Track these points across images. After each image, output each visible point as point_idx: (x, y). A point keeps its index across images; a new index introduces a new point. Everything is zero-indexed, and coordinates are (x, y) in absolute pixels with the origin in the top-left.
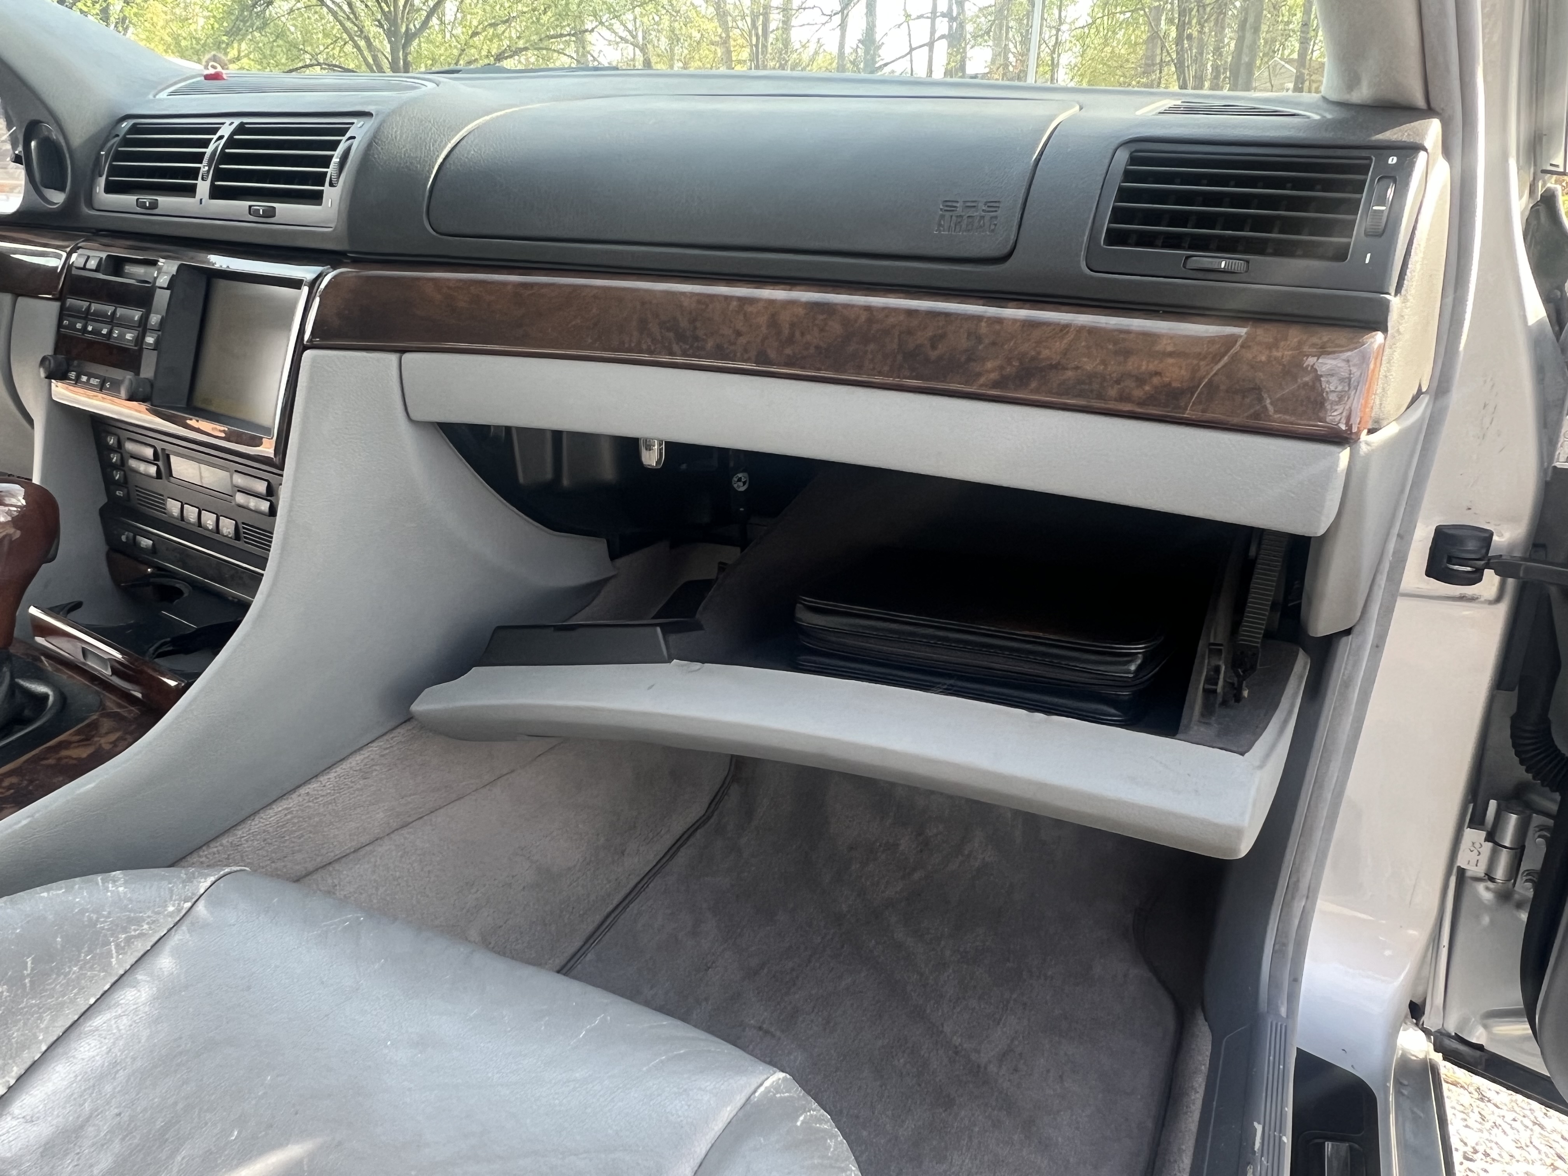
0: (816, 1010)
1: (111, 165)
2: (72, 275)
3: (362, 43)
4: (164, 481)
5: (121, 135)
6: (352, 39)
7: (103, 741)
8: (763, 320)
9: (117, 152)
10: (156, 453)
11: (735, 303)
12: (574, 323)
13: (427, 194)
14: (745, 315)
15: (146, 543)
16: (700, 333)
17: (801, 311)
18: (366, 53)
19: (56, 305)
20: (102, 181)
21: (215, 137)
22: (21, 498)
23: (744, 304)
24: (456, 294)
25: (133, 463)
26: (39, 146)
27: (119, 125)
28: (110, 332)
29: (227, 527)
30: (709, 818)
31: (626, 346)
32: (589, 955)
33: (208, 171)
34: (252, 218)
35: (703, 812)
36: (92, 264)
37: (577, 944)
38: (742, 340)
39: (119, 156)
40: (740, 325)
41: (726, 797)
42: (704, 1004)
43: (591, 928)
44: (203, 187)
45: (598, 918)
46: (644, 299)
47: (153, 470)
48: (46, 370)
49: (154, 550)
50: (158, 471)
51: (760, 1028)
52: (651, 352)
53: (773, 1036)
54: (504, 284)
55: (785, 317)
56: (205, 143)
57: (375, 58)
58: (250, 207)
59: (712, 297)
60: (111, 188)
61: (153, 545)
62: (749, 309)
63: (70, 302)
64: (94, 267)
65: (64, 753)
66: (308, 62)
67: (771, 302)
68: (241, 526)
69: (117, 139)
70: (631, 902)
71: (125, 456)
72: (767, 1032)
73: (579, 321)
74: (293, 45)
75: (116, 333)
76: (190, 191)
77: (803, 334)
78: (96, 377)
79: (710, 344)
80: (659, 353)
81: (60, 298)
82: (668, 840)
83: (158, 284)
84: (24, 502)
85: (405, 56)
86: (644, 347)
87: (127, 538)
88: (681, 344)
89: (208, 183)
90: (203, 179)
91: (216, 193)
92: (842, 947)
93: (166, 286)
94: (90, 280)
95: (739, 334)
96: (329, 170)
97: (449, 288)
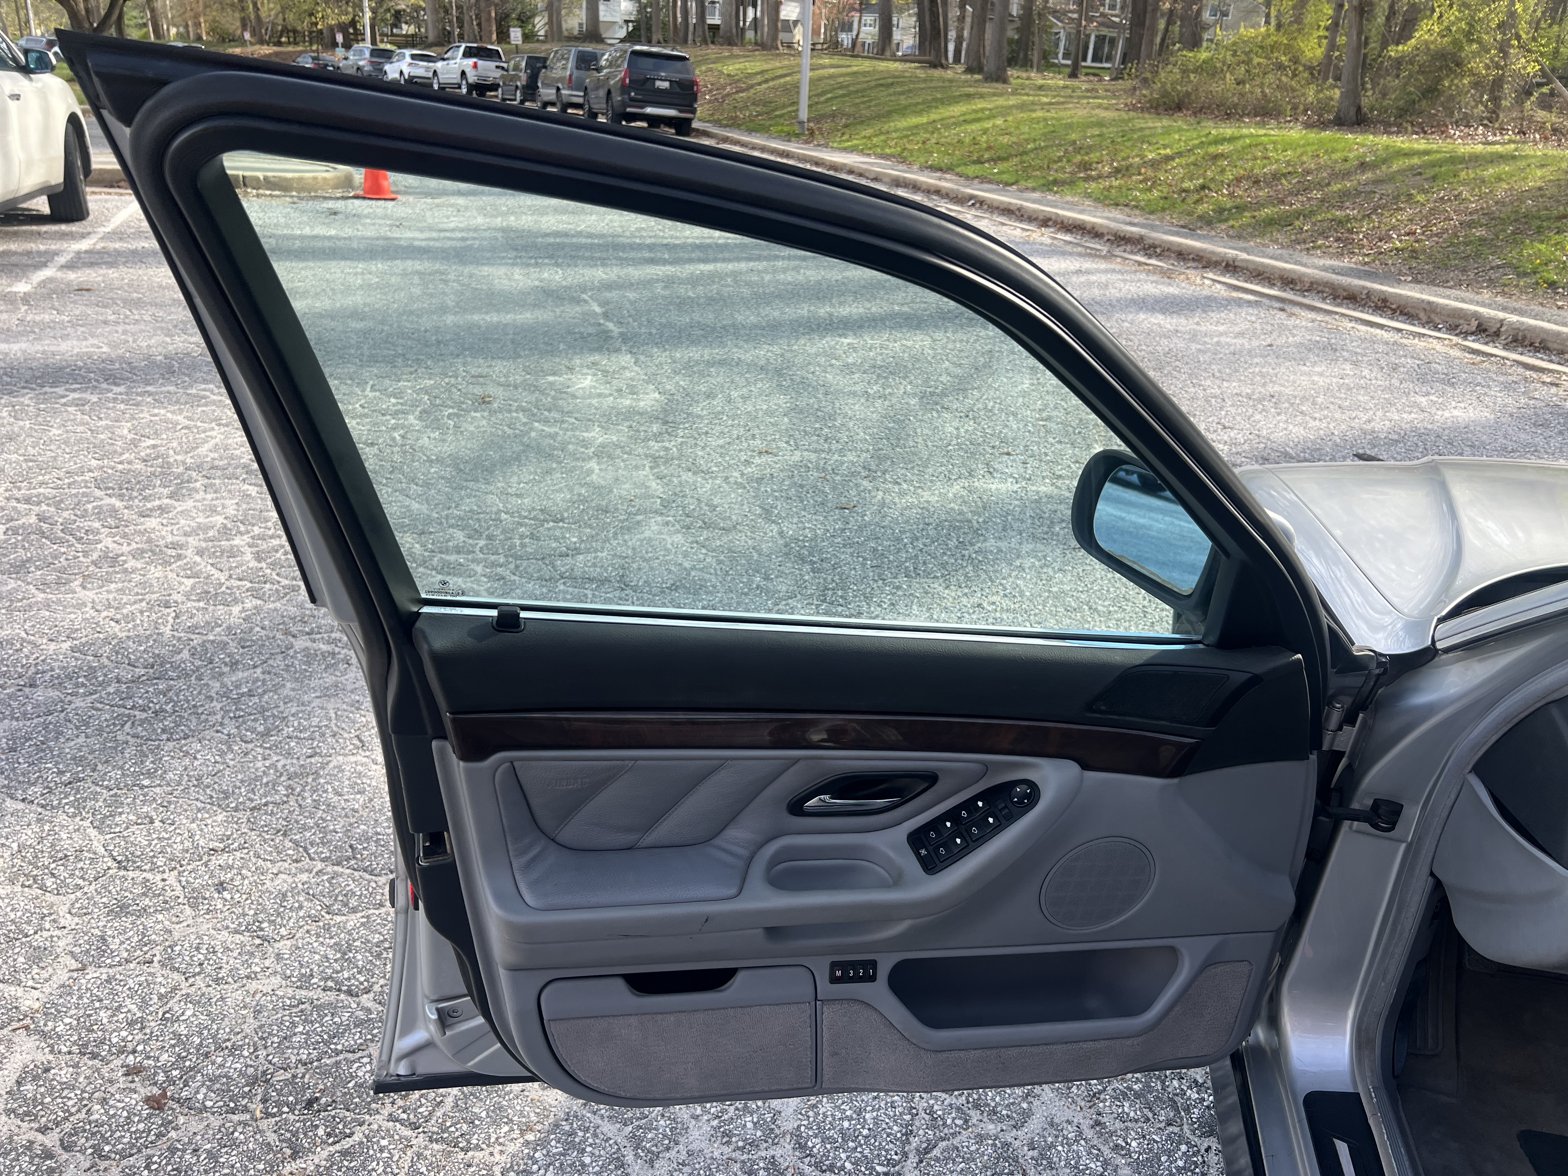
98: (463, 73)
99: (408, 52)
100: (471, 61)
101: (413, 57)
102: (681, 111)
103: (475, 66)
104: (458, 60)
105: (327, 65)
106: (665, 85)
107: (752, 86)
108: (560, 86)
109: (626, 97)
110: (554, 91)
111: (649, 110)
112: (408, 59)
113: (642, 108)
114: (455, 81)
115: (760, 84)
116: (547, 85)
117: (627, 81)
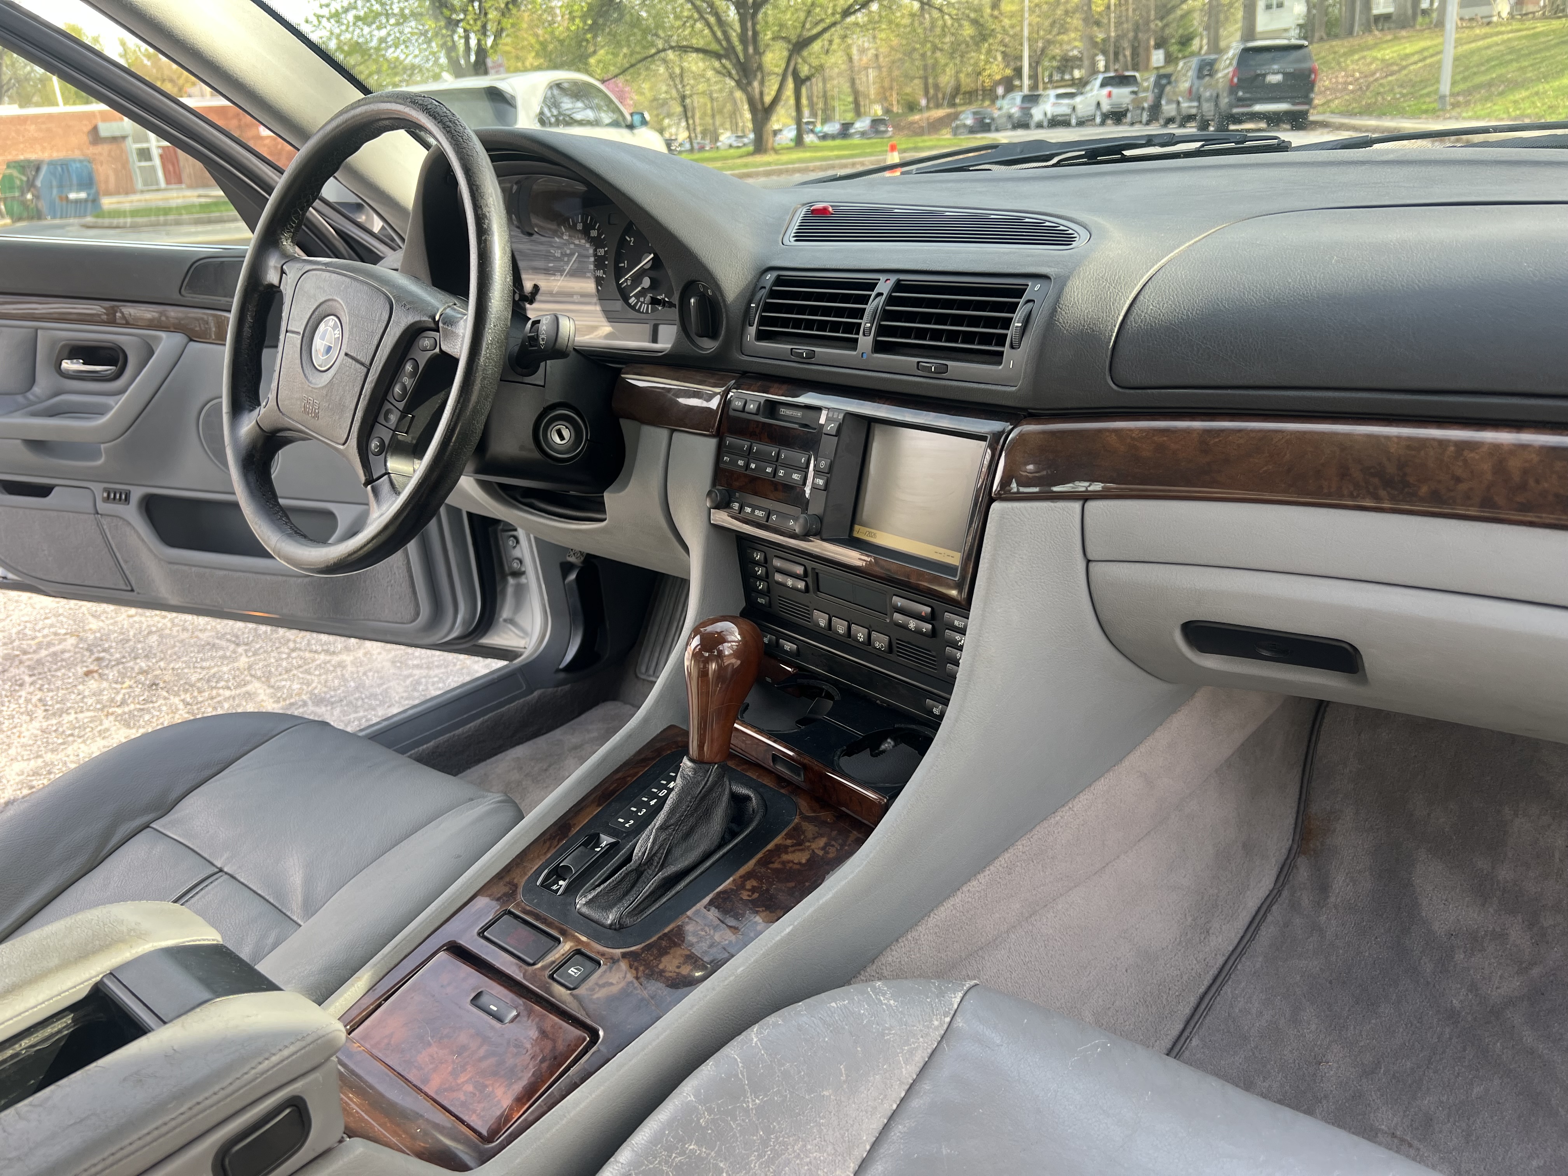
0: (1451, 1120)
1: (761, 317)
2: (728, 416)
3: (712, 20)
4: (811, 594)
5: (768, 288)
6: (702, 17)
7: (814, 846)
8: (1486, 467)
9: (766, 303)
10: (806, 571)
11: (1452, 448)
12: (1265, 468)
13: (1109, 353)
14: (1465, 461)
15: (788, 646)
16: (1411, 480)
17: (1535, 458)
18: (716, 28)
19: (712, 442)
20: (752, 330)
21: (874, 294)
22: (737, 634)
23: (1463, 450)
24: (1138, 444)
25: (779, 577)
26: (698, 303)
27: (764, 276)
28: (775, 472)
29: (880, 641)
30: (1280, 892)
31: (1325, 491)
32: (1194, 1040)
33: (871, 328)
34: (920, 373)
35: (1271, 887)
36: (752, 407)
37: (1179, 1027)
38: (1463, 487)
39: (768, 307)
40: (1459, 472)
41: (1295, 871)
42: (1324, 1102)
43: (1188, 1011)
44: (865, 342)
45: (1193, 1000)
46: (1343, 444)
47: (801, 585)
48: (712, 501)
49: (798, 654)
50: (807, 586)
51: (1394, 1135)
52: (1352, 496)
53: (1410, 1145)
54: (1188, 431)
55: (1514, 465)
56: (865, 300)
57: (725, 33)
58: (918, 362)
59: (1423, 443)
60: (761, 336)
61: (798, 649)
62: (1468, 455)
63: (728, 441)
64: (754, 411)
65: (785, 857)
66: (660, 46)
67: (1496, 448)
68: (894, 642)
69: (763, 291)
70: (1222, 985)
71: (771, 570)
72: (1402, 1140)
73: (1271, 467)
74: (646, 31)
75: (781, 473)
76: (853, 343)
77: (1537, 482)
78: (760, 509)
79: (1424, 490)
80: (1363, 498)
81: (719, 435)
82: (1244, 918)
83: (824, 431)
84: (739, 637)
85: (754, 25)
86: (1346, 492)
87: (770, 641)
88: (1389, 489)
89: (870, 339)
90: (864, 335)
91: (879, 347)
92: (1465, 1050)
93: (834, 433)
94: (749, 421)
95: (1458, 480)
96: (1009, 332)
97: (1133, 439)
98: (1098, 104)
99: (1052, 93)
100: (1106, 91)
101: (1059, 96)
102: (1294, 104)
103: (1110, 95)
104: (1095, 92)
105: (985, 118)
106: (1279, 78)
107: (1404, 68)
108: (1180, 99)
109: (1233, 97)
110: (1174, 106)
111: (1258, 108)
112: (1052, 99)
113: (1250, 106)
114: (1090, 113)
115: (1415, 63)
116: (1169, 102)
117: (1235, 80)
